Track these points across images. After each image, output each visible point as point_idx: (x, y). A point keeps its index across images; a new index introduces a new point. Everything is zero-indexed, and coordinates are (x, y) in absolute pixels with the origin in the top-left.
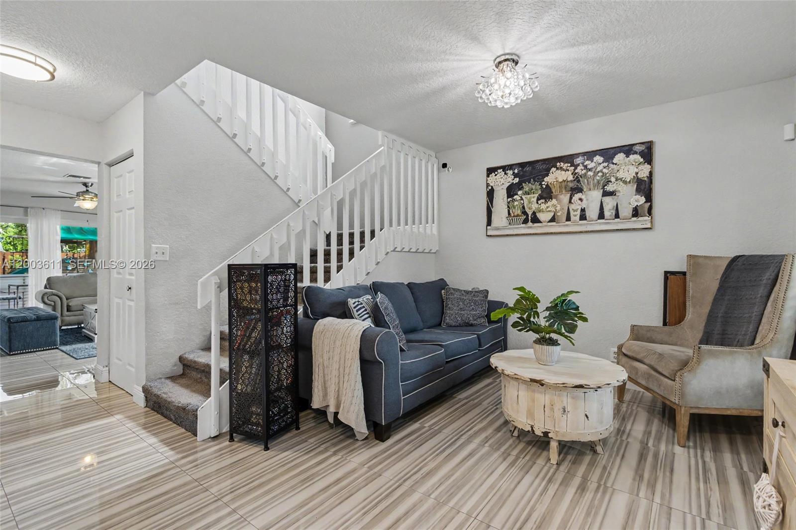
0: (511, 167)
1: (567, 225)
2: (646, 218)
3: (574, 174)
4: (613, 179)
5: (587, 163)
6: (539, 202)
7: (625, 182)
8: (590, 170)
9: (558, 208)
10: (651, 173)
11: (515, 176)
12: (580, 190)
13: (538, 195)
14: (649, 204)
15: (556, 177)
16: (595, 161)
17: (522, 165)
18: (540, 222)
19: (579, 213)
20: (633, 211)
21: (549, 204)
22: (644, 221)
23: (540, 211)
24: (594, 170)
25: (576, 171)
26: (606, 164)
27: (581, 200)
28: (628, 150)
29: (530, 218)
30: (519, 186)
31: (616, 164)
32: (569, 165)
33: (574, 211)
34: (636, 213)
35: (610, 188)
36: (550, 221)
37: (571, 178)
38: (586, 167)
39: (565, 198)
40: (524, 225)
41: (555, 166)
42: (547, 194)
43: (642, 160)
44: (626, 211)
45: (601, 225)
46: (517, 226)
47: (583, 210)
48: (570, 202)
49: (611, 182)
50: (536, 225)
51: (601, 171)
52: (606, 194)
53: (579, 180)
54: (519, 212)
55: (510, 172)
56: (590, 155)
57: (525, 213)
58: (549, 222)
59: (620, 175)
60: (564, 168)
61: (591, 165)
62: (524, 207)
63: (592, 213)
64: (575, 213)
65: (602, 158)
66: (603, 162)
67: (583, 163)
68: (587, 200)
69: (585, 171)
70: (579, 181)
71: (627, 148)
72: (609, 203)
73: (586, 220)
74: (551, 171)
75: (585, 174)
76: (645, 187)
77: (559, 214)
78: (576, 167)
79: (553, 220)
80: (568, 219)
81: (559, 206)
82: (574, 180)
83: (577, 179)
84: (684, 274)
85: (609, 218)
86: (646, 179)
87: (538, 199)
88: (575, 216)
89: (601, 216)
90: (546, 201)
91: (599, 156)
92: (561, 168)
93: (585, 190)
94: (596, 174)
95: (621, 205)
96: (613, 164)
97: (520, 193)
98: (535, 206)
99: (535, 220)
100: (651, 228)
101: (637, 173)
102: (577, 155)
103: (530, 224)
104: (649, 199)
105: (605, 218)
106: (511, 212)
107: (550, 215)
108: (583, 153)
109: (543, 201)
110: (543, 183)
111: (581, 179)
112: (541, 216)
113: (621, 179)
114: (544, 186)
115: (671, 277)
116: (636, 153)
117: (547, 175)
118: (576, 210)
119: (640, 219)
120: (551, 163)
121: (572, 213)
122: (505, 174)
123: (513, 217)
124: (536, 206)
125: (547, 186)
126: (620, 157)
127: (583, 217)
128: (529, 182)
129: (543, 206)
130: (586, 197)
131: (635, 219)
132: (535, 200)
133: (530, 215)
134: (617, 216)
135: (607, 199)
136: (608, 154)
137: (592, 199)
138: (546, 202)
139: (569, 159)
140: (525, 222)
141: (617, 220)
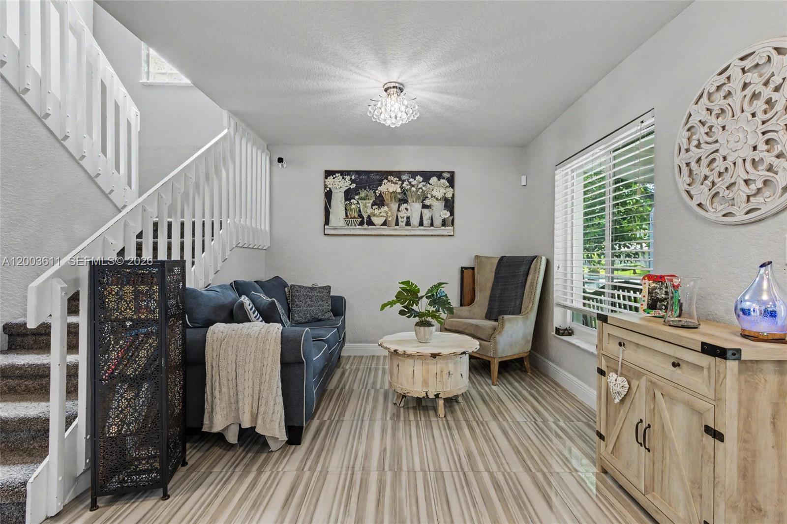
0: (348, 173)
1: (396, 229)
2: (450, 228)
3: (401, 187)
4: (429, 196)
5: (411, 180)
6: (374, 207)
7: (437, 199)
8: (413, 186)
9: (389, 214)
10: (453, 195)
11: (353, 181)
12: (406, 201)
13: (372, 201)
14: (452, 217)
15: (388, 187)
16: (417, 179)
17: (358, 173)
18: (374, 225)
19: (405, 220)
20: (443, 222)
21: (382, 210)
22: (448, 230)
23: (374, 216)
24: (416, 186)
25: (403, 186)
26: (424, 183)
27: (407, 209)
28: (439, 175)
29: (365, 221)
30: (356, 191)
31: (431, 185)
32: (398, 179)
33: (402, 218)
34: (444, 223)
35: (427, 202)
36: (383, 225)
37: (399, 190)
38: (410, 183)
39: (394, 206)
40: (360, 227)
41: (387, 179)
42: (380, 202)
43: (448, 184)
44: (438, 222)
45: (420, 231)
46: (355, 227)
47: (408, 218)
48: (398, 210)
49: (428, 197)
50: (370, 227)
51: (421, 188)
52: (425, 206)
53: (405, 193)
54: (356, 215)
55: (348, 178)
56: (414, 174)
57: (361, 216)
58: (381, 225)
59: (434, 193)
60: (394, 181)
61: (414, 182)
62: (360, 211)
63: (415, 221)
64: (403, 220)
65: (422, 179)
66: (422, 182)
67: (408, 180)
68: (411, 210)
69: (409, 187)
70: (405, 194)
71: (438, 174)
72: (427, 214)
73: (410, 226)
74: (383, 182)
75: (410, 189)
76: (449, 204)
77: (390, 219)
78: (403, 182)
79: (385, 224)
80: (397, 224)
81: (390, 212)
82: (402, 193)
83: (404, 192)
84: (473, 269)
85: (427, 226)
86: (450, 199)
87: (372, 205)
88: (402, 223)
89: (421, 224)
90: (379, 207)
91: (420, 176)
92: (391, 181)
93: (410, 202)
94: (418, 190)
95: (434, 217)
96: (429, 184)
97: (357, 197)
98: (369, 211)
99: (370, 223)
100: (453, 235)
101: (445, 194)
102: (404, 172)
103: (365, 226)
104: (452, 214)
105: (424, 225)
106: (348, 214)
107: (382, 220)
108: (408, 171)
109: (377, 207)
110: (377, 191)
111: (407, 192)
112: (374, 219)
113: (435, 197)
114: (378, 195)
115: (465, 271)
116: (444, 178)
117: (380, 186)
118: (403, 218)
119: (447, 228)
120: (384, 175)
121: (400, 219)
122: (343, 178)
123: (351, 218)
124: (371, 211)
125: (380, 194)
126: (434, 180)
127: (408, 224)
128: (365, 189)
129: (377, 212)
130: (410, 208)
131: (443, 228)
132: (370, 205)
133: (365, 218)
134: (432, 225)
135: (425, 211)
136: (427, 176)
137: (414, 209)
138: (379, 208)
139: (398, 174)
140: (361, 224)
141: (432, 228)
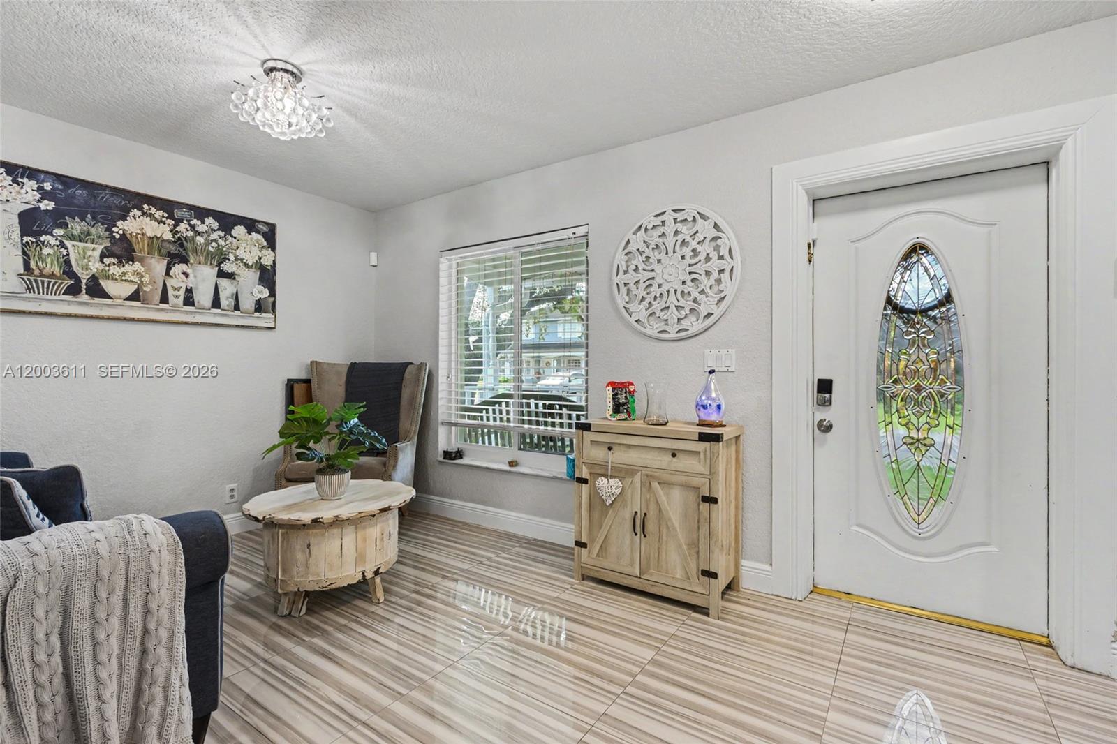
0: (32, 173)
1: (163, 310)
2: (270, 315)
3: (173, 231)
4: (231, 257)
5: (194, 222)
6: (107, 261)
7: (246, 265)
8: (199, 234)
9: (146, 279)
10: (274, 262)
11: (45, 195)
12: (185, 260)
13: (103, 247)
14: (272, 299)
15: (136, 225)
16: (207, 223)
17: (66, 181)
18: (107, 296)
19: (182, 293)
20: (256, 304)
21: (128, 268)
22: (265, 319)
23: (107, 277)
24: (205, 235)
25: (178, 229)
26: (222, 234)
27: (186, 275)
28: (251, 225)
29: (84, 286)
30: (58, 219)
31: (235, 238)
32: (166, 215)
33: (175, 289)
34: (259, 307)
35: (228, 267)
36: (130, 298)
37: (168, 236)
38: (193, 227)
39: (159, 266)
40: (68, 298)
41: (140, 209)
42: (123, 251)
43: (265, 243)
44: (247, 303)
46: (53, 297)
47: (189, 291)
48: (167, 274)
49: (229, 260)
50: (97, 300)
51: (215, 241)
52: (222, 274)
53: (183, 243)
54: (57, 270)
55: (30, 185)
56: (202, 213)
57: (69, 272)
58: (125, 300)
59: (240, 253)
60: (157, 216)
61: (201, 228)
62: (68, 262)
63: (204, 297)
64: (176, 293)
65: (217, 224)
66: (218, 230)
67: (189, 221)
68: (195, 277)
69: (190, 234)
70: (182, 245)
71: (249, 222)
72: (227, 287)
73: (194, 305)
74: (131, 214)
75: (193, 238)
76: (267, 276)
77: (147, 289)
78: (178, 222)
79: (135, 296)
80: (164, 299)
81: (147, 275)
82: (174, 242)
83: (180, 241)
84: (308, 382)
85: (227, 308)
86: (269, 268)
87: (102, 256)
88: (176, 298)
89: (216, 303)
90: (120, 262)
91: (213, 218)
92: (151, 216)
93: (192, 261)
94: (208, 243)
95: (242, 293)
96: (232, 236)
97: (58, 232)
98: (95, 266)
99: (96, 290)
100: (274, 328)
101: (260, 258)
102: (180, 205)
103: (84, 297)
104: (273, 293)
105: (222, 307)
106: (33, 265)
107: (130, 289)
108: (188, 205)
109: (115, 261)
110: (115, 229)
111: (185, 243)
112: (107, 285)
113: (242, 260)
114: (118, 236)
115: (296, 386)
116: (258, 232)
117: (124, 218)
118: (178, 289)
119: (264, 315)
120: (140, 200)
121: (171, 292)
122: (14, 181)
123: (41, 275)
124: (99, 266)
125: (123, 236)
126: (239, 231)
127: (189, 300)
128: (83, 219)
129: (115, 270)
130: (193, 271)
131: (257, 314)
132: (97, 254)
133: (84, 281)
134: (237, 307)
135: (224, 283)
136: (227, 222)
137: (203, 277)
138: (120, 264)
139: (168, 207)
140: (73, 290)
141: (237, 313)
